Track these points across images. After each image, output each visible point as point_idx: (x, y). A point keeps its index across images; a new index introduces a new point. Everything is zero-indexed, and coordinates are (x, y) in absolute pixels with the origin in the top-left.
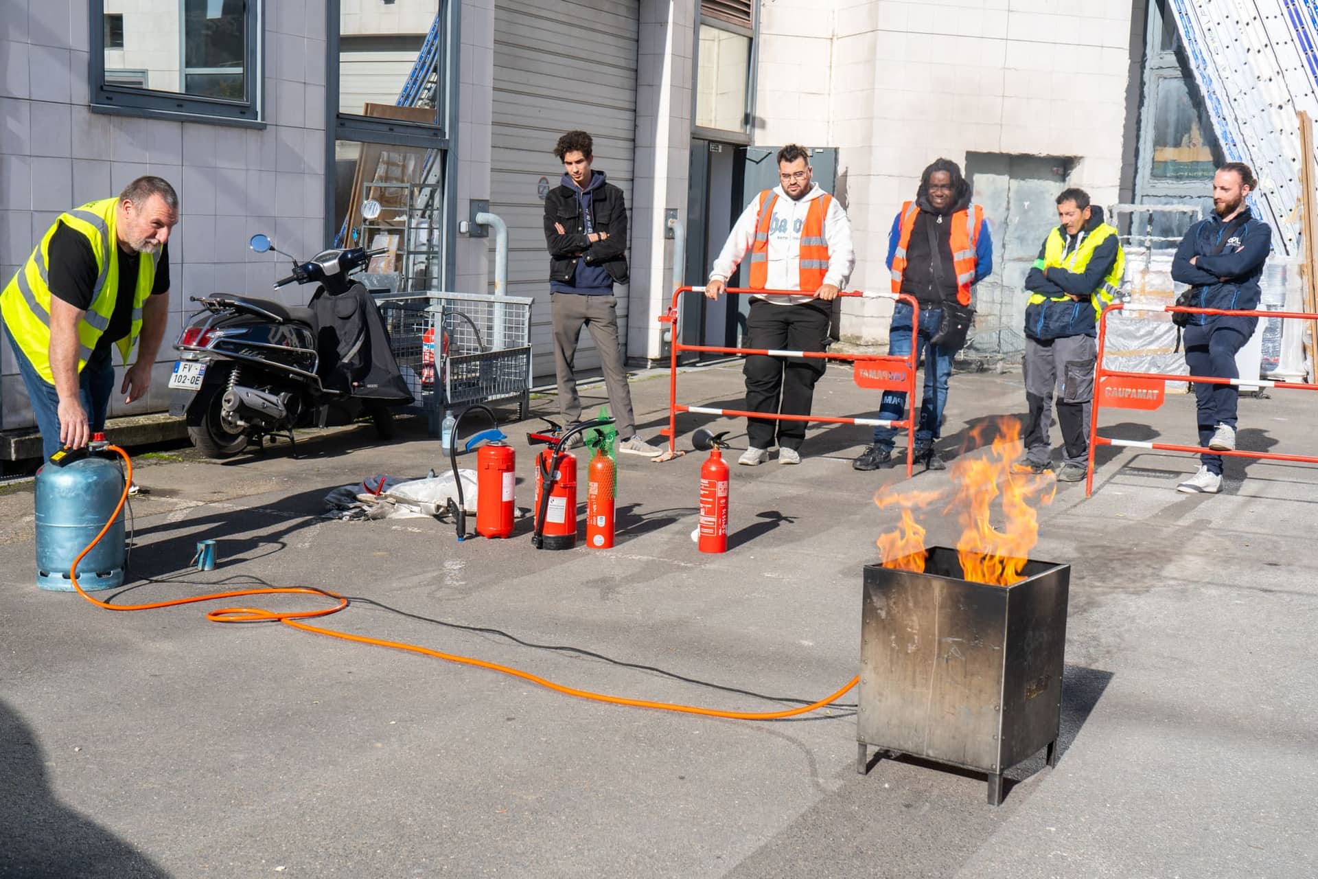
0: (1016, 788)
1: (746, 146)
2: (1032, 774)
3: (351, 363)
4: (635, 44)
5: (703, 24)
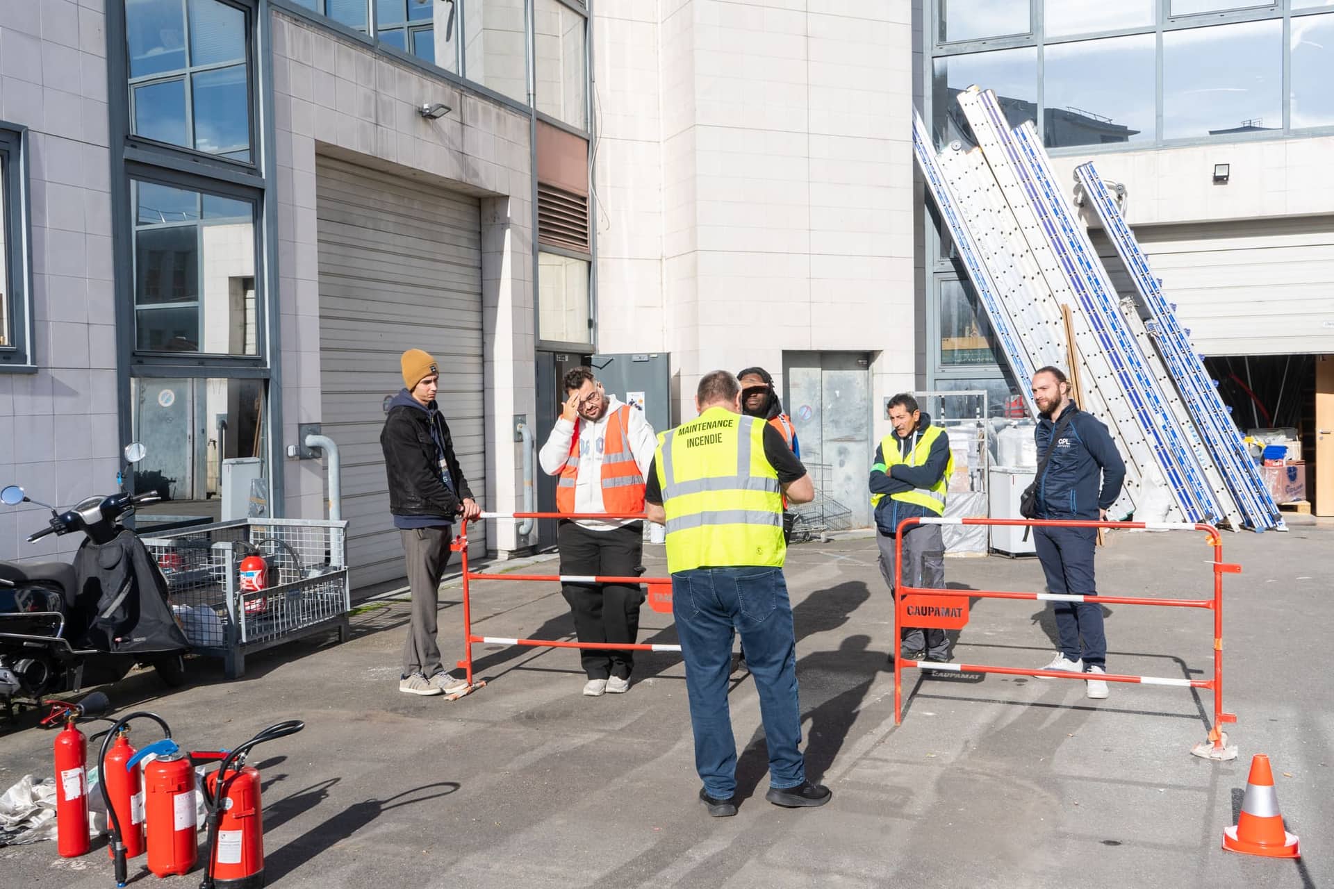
1: (591, 354)
3: (112, 618)
4: (479, 271)
5: (541, 250)
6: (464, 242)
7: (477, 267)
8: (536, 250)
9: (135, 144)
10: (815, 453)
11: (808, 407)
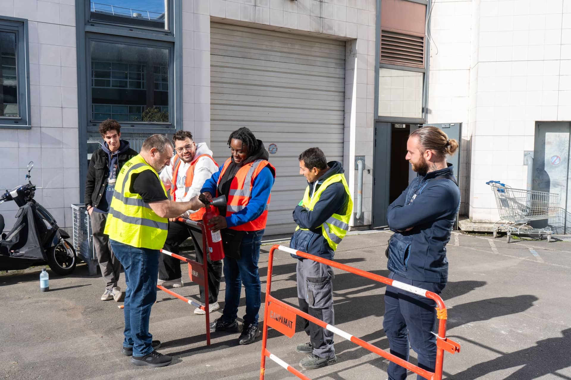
3: (11, 241)
4: (343, 80)
5: (381, 67)
6: (333, 65)
7: (342, 78)
8: (378, 67)
9: (93, 24)
10: (561, 186)
11: (558, 157)
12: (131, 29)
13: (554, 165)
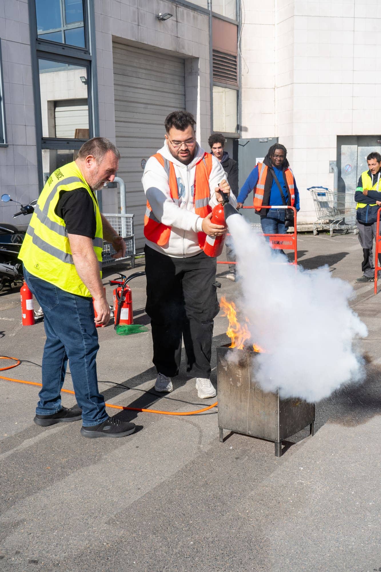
0: (292, 447)
1: (238, 139)
2: (302, 439)
6: (177, 82)
7: (183, 95)
8: (213, 85)
9: (40, 42)
10: (352, 189)
11: (350, 165)
12: (64, 47)
13: (347, 173)
